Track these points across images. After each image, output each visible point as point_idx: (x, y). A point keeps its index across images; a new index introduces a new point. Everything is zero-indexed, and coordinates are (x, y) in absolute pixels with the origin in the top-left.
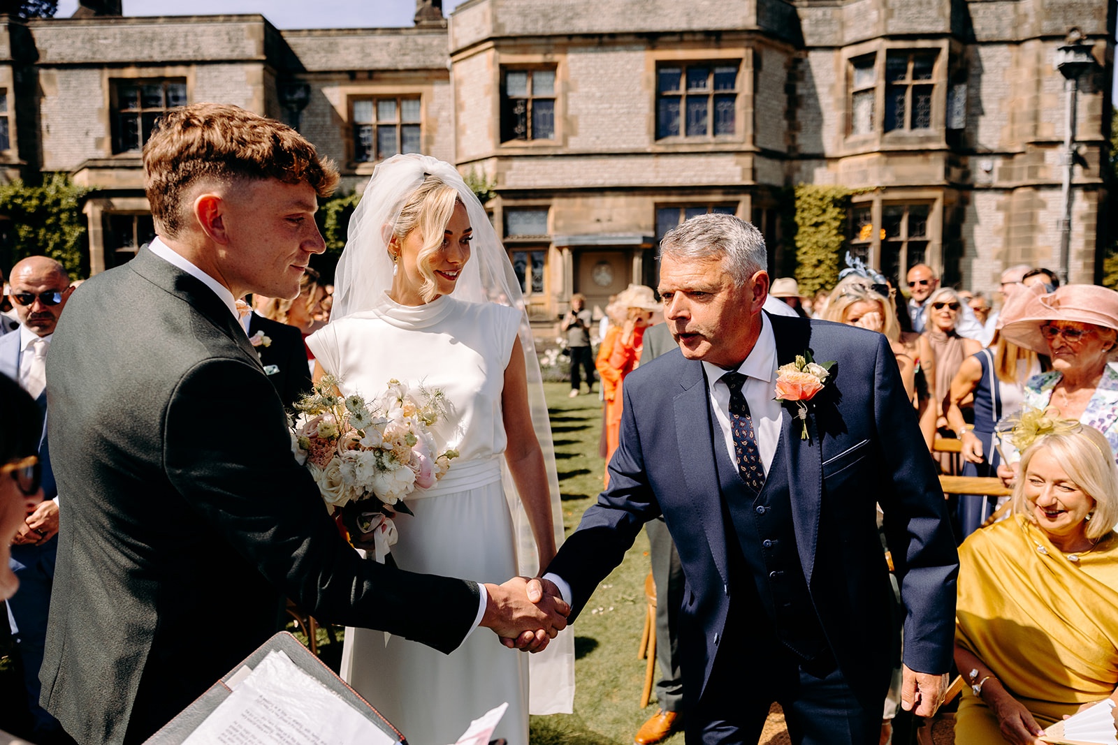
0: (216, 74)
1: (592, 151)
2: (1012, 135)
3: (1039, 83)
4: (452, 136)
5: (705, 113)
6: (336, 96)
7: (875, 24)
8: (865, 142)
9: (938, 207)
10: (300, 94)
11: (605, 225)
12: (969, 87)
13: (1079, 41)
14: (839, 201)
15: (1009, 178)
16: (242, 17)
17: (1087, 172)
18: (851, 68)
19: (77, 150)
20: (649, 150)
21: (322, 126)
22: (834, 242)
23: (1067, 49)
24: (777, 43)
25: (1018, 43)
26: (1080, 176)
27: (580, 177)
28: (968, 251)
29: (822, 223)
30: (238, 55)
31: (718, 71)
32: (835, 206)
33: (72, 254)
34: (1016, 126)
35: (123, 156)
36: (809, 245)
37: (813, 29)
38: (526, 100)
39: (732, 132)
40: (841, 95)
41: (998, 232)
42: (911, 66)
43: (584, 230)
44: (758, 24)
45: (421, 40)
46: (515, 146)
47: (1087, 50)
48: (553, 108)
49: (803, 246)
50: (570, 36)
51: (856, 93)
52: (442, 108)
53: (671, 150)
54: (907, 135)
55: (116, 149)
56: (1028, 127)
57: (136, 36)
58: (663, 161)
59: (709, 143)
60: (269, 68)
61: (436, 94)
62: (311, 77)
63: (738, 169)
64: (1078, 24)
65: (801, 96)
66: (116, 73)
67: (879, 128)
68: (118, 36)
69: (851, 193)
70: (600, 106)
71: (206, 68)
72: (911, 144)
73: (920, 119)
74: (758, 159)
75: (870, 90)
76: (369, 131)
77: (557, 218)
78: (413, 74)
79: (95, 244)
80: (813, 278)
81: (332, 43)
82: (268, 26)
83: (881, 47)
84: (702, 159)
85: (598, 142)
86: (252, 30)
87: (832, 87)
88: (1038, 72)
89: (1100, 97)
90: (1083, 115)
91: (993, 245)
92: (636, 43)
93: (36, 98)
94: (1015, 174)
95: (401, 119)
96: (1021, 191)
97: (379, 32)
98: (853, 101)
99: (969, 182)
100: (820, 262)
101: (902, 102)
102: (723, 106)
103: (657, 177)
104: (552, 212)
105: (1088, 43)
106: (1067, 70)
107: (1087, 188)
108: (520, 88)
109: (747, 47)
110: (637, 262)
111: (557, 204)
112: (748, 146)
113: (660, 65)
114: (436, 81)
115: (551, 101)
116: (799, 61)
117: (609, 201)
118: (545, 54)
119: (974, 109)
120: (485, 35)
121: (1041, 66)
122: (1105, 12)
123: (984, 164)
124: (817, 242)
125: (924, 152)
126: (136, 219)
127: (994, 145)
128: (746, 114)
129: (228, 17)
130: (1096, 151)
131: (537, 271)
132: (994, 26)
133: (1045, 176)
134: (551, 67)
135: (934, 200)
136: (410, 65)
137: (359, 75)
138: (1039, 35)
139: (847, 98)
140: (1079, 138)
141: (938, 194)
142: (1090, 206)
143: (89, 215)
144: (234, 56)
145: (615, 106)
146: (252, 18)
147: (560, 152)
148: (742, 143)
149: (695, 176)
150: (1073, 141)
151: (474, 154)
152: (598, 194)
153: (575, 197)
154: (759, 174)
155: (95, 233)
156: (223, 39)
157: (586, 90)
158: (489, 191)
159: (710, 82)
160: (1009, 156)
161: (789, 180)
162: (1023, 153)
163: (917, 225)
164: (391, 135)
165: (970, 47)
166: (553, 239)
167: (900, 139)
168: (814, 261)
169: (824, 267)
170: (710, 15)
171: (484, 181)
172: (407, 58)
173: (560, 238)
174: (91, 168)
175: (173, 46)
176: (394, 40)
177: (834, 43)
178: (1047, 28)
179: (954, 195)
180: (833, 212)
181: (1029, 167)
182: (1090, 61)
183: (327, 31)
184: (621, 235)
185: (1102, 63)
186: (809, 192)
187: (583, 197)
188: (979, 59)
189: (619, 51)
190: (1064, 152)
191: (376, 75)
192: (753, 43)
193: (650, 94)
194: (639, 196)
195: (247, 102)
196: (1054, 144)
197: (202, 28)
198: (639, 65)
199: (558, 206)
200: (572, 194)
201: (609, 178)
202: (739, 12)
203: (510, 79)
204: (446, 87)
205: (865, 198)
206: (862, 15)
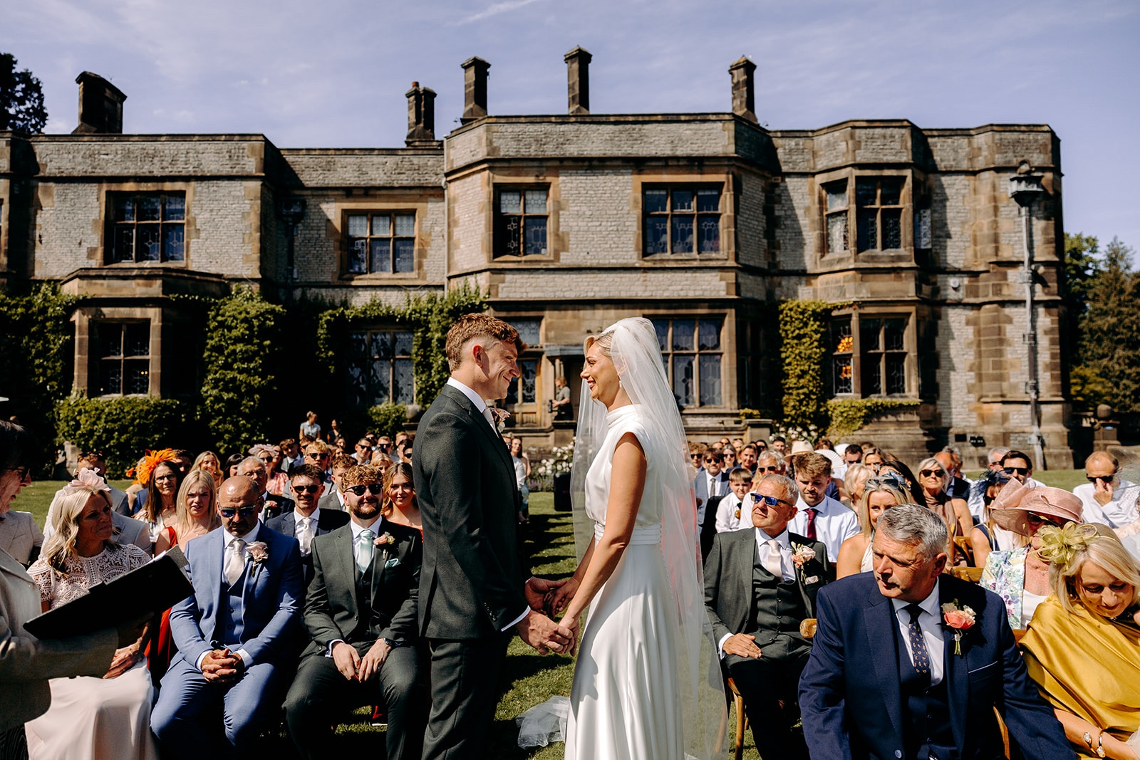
0: (215, 188)
1: (583, 265)
2: (975, 256)
3: (996, 209)
4: (446, 248)
5: (691, 232)
6: (332, 211)
7: (844, 154)
8: (840, 260)
9: (912, 320)
10: (296, 209)
12: (933, 212)
13: (1028, 172)
14: (819, 314)
15: (977, 296)
16: (244, 137)
17: (1046, 290)
18: (824, 192)
19: (68, 259)
20: (637, 265)
21: (317, 239)
22: (816, 353)
23: (1019, 180)
24: (755, 169)
25: (974, 173)
26: (1040, 295)
27: (571, 290)
28: (943, 363)
29: (804, 336)
30: (237, 172)
31: (700, 193)
32: (815, 320)
33: (54, 362)
34: (978, 248)
35: (115, 266)
36: (793, 356)
37: (788, 156)
38: (520, 217)
39: (716, 249)
40: (817, 217)
41: (969, 345)
42: (879, 192)
43: (575, 341)
44: (736, 152)
45: (415, 160)
46: (508, 260)
47: (1037, 180)
48: (545, 225)
49: (787, 358)
50: (562, 160)
51: (827, 216)
52: (435, 223)
53: (658, 265)
54: (879, 254)
55: (108, 259)
56: (989, 249)
57: (137, 153)
58: (651, 276)
59: (695, 260)
60: (267, 183)
61: (431, 211)
62: (309, 192)
63: (723, 283)
64: (1026, 157)
65: (780, 217)
66: (114, 187)
67: (852, 248)
68: (119, 152)
69: (829, 307)
70: (589, 224)
71: (205, 184)
72: (883, 262)
73: (891, 240)
74: (740, 274)
75: (843, 213)
76: (363, 244)
77: (547, 330)
78: (408, 192)
79: (80, 353)
80: (798, 388)
81: (329, 162)
82: (268, 145)
83: (851, 174)
84: (689, 275)
85: (589, 257)
86: (253, 150)
87: (807, 209)
88: (995, 199)
89: (1052, 222)
90: (1038, 238)
91: (965, 357)
92: (624, 167)
93: (32, 210)
94: (981, 292)
95: (394, 234)
96: (988, 306)
97: (376, 152)
98: (827, 224)
99: (939, 298)
100: (804, 373)
101: (874, 224)
102: (707, 225)
103: (645, 291)
104: (543, 322)
105: (1036, 174)
106: (1020, 198)
107: (1048, 305)
108: (512, 206)
109: (728, 173)
111: (549, 316)
112: (732, 263)
113: (646, 186)
114: (433, 199)
115: (544, 218)
116: (777, 185)
117: (600, 313)
118: (537, 176)
119: (941, 232)
120: (479, 157)
121: (997, 194)
122: (1050, 147)
123: (953, 281)
124: (800, 352)
125: (897, 271)
126: (124, 327)
127: (959, 265)
128: (729, 232)
129: (230, 137)
130: (1053, 270)
131: (529, 381)
132: (952, 158)
133: (1007, 293)
134: (544, 188)
135: (909, 314)
136: (405, 183)
137: (355, 192)
138: (992, 166)
139: (822, 220)
140: (1036, 259)
141: (912, 309)
142: (1053, 322)
143: (77, 324)
144: (234, 172)
145: (603, 224)
146: (254, 138)
147: (551, 266)
148: (726, 260)
149: (682, 290)
150: (1031, 261)
151: (467, 267)
152: (588, 307)
153: (566, 310)
154: (743, 288)
155: (81, 341)
156: (224, 157)
157: (576, 208)
158: (482, 303)
159: (694, 204)
160: (974, 275)
161: (770, 293)
162: (987, 272)
163: (895, 338)
164: (385, 248)
165: (931, 176)
166: (544, 349)
167: (873, 258)
168: (798, 371)
169: (808, 377)
170: (692, 144)
171: (477, 293)
172: (402, 176)
173: (552, 348)
174: (81, 277)
175: (173, 162)
176: (391, 160)
177: (808, 170)
178: (999, 160)
179: (926, 310)
180: (814, 325)
181: (993, 285)
182: (1040, 190)
183: (324, 151)
185: (1051, 192)
186: (791, 306)
187: (574, 309)
188: (942, 187)
189: (607, 174)
190: (1024, 272)
191: (372, 192)
192: (734, 170)
193: (637, 213)
194: (629, 308)
195: (244, 215)
196: (1015, 264)
197: (204, 145)
198: (627, 187)
199: (550, 317)
200: (563, 306)
201: (600, 291)
202: (720, 141)
203: (503, 197)
204: (440, 204)
205: (843, 312)
206: (831, 146)
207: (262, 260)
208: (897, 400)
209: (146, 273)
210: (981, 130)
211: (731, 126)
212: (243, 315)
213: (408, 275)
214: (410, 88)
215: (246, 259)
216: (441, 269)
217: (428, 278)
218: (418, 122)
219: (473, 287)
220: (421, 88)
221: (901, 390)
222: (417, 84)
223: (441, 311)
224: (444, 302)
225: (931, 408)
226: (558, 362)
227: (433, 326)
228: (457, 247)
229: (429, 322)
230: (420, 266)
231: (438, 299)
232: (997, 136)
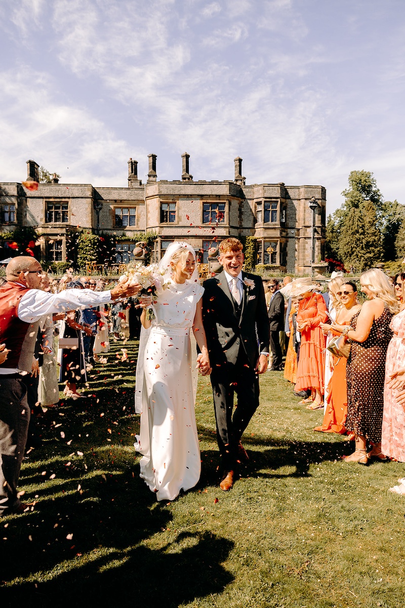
0: (78, 201)
1: (186, 226)
2: (298, 224)
3: (305, 210)
4: (145, 219)
5: (216, 216)
7: (261, 194)
8: (259, 225)
9: (279, 243)
12: (286, 211)
13: (314, 200)
14: (253, 240)
15: (299, 236)
16: (85, 185)
17: (318, 234)
18: (256, 205)
20: (201, 226)
21: (106, 216)
23: (311, 202)
24: (235, 198)
25: (300, 200)
26: (316, 236)
27: (182, 233)
28: (288, 255)
29: (248, 247)
31: (219, 205)
32: (252, 242)
34: (299, 222)
35: (48, 223)
37: (247, 194)
38: (168, 211)
39: (224, 222)
42: (271, 205)
44: (230, 193)
45: (136, 192)
46: (164, 224)
50: (180, 195)
51: (257, 212)
52: (142, 211)
53: (207, 226)
54: (270, 224)
55: (46, 222)
56: (303, 222)
57: (54, 190)
58: (205, 229)
59: (217, 224)
60: (93, 199)
61: (140, 208)
62: (105, 201)
63: (225, 231)
64: (314, 196)
65: (243, 212)
66: (47, 200)
67: (263, 222)
68: (49, 189)
69: (256, 239)
70: (187, 214)
71: (74, 199)
72: (271, 226)
73: (274, 219)
74: (230, 229)
75: (261, 211)
76: (120, 217)
78: (133, 202)
81: (110, 192)
82: (93, 187)
83: (263, 200)
85: (187, 223)
86: (88, 190)
88: (305, 208)
90: (316, 219)
92: (198, 198)
94: (300, 234)
95: (130, 214)
96: (302, 239)
99: (288, 236)
100: (248, 257)
101: (269, 214)
102: (221, 214)
103: (203, 233)
105: (317, 201)
106: (311, 207)
107: (318, 239)
108: (165, 208)
109: (227, 199)
112: (228, 225)
114: (141, 204)
115: (174, 212)
116: (242, 202)
118: (173, 200)
119: (289, 217)
120: (156, 194)
121: (305, 206)
122: (323, 193)
123: (293, 231)
124: (247, 252)
125: (275, 228)
127: (294, 227)
128: (227, 217)
129: (81, 185)
130: (320, 229)
132: (293, 195)
133: (307, 235)
134: (175, 203)
135: (278, 241)
136: (133, 199)
137: (117, 201)
138: (304, 198)
139: (255, 213)
141: (279, 239)
142: (319, 244)
144: (83, 196)
145: (191, 214)
146: (88, 186)
147: (177, 226)
148: (226, 225)
149: (213, 233)
150: (314, 226)
151: (152, 226)
152: (187, 238)
154: (231, 233)
156: (80, 191)
157: (184, 209)
158: (157, 236)
159: (218, 208)
160: (298, 229)
161: (239, 234)
162: (302, 229)
163: (274, 248)
164: (127, 219)
165: (289, 201)
167: (268, 225)
170: (217, 191)
171: (156, 233)
172: (132, 197)
175: (65, 192)
176: (128, 192)
177: (252, 198)
178: (306, 196)
179: (284, 240)
180: (251, 244)
181: (304, 233)
182: (318, 205)
185: (322, 206)
187: (183, 238)
189: (193, 200)
190: (312, 229)
191: (123, 202)
192: (229, 198)
193: (201, 211)
194: (198, 238)
195: (86, 209)
196: (309, 227)
197: (74, 187)
198: (199, 203)
201: (190, 233)
202: (225, 190)
203: (163, 205)
204: (144, 206)
205: (260, 240)
206: (258, 191)
207: (92, 222)
208: (274, 265)
209: (61, 226)
210: (302, 187)
211: (228, 186)
212: (88, 239)
213: (134, 227)
214: (129, 160)
215: (87, 222)
216: (144, 225)
217: (140, 228)
218: (132, 172)
219: (154, 232)
220: (133, 160)
221: (275, 262)
222: (131, 159)
223: (145, 238)
225: (284, 268)
228: (149, 219)
230: (137, 224)
231: (144, 234)
232: (306, 189)
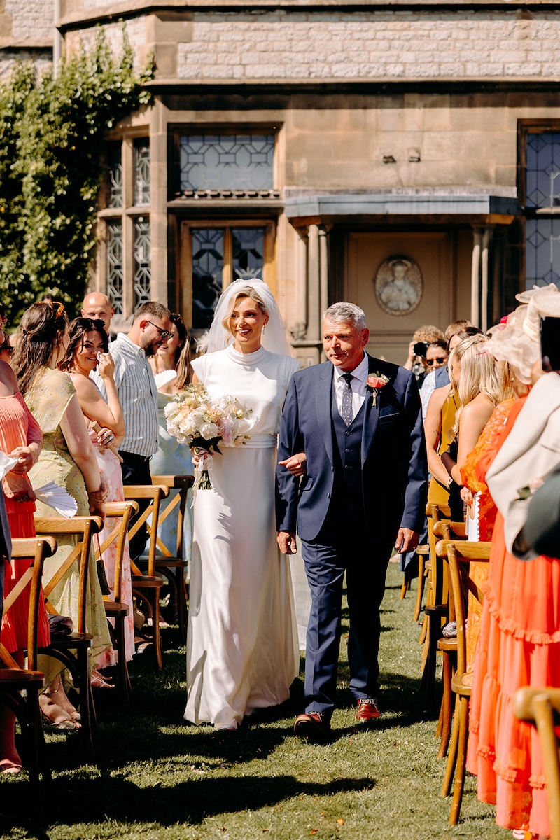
11: (405, 170)
27: (348, 60)
43: (356, 183)
53: (555, 2)
58: (538, 25)
77: (289, 155)
104: (282, 136)
110: (479, 256)
111: (295, 122)
117: (415, 116)
151: (103, 4)
152: (388, 100)
153: (335, 107)
158: (137, 89)
166: (284, 200)
173: (301, 198)
184: (442, 194)
194: (485, 105)
199: (299, 125)
200: (329, 99)
201: (416, 63)
216: (46, 8)
217: (16, 31)
219: (117, 52)
223: (44, 109)
224: (49, 88)
226: (313, 230)
227: (26, 144)
229: (17, 136)
231: (40, 81)
